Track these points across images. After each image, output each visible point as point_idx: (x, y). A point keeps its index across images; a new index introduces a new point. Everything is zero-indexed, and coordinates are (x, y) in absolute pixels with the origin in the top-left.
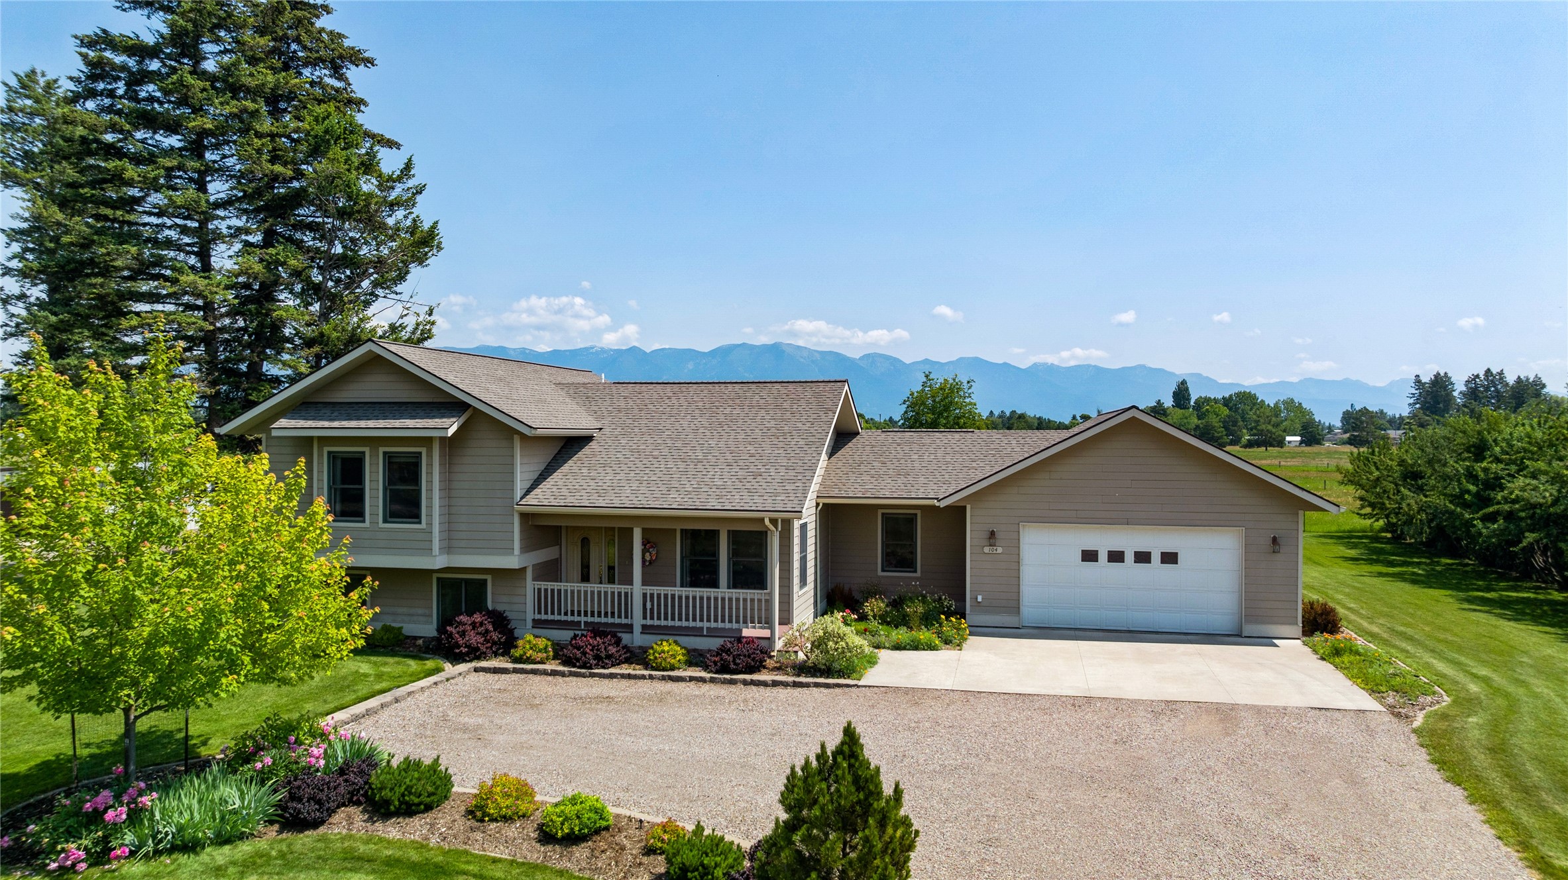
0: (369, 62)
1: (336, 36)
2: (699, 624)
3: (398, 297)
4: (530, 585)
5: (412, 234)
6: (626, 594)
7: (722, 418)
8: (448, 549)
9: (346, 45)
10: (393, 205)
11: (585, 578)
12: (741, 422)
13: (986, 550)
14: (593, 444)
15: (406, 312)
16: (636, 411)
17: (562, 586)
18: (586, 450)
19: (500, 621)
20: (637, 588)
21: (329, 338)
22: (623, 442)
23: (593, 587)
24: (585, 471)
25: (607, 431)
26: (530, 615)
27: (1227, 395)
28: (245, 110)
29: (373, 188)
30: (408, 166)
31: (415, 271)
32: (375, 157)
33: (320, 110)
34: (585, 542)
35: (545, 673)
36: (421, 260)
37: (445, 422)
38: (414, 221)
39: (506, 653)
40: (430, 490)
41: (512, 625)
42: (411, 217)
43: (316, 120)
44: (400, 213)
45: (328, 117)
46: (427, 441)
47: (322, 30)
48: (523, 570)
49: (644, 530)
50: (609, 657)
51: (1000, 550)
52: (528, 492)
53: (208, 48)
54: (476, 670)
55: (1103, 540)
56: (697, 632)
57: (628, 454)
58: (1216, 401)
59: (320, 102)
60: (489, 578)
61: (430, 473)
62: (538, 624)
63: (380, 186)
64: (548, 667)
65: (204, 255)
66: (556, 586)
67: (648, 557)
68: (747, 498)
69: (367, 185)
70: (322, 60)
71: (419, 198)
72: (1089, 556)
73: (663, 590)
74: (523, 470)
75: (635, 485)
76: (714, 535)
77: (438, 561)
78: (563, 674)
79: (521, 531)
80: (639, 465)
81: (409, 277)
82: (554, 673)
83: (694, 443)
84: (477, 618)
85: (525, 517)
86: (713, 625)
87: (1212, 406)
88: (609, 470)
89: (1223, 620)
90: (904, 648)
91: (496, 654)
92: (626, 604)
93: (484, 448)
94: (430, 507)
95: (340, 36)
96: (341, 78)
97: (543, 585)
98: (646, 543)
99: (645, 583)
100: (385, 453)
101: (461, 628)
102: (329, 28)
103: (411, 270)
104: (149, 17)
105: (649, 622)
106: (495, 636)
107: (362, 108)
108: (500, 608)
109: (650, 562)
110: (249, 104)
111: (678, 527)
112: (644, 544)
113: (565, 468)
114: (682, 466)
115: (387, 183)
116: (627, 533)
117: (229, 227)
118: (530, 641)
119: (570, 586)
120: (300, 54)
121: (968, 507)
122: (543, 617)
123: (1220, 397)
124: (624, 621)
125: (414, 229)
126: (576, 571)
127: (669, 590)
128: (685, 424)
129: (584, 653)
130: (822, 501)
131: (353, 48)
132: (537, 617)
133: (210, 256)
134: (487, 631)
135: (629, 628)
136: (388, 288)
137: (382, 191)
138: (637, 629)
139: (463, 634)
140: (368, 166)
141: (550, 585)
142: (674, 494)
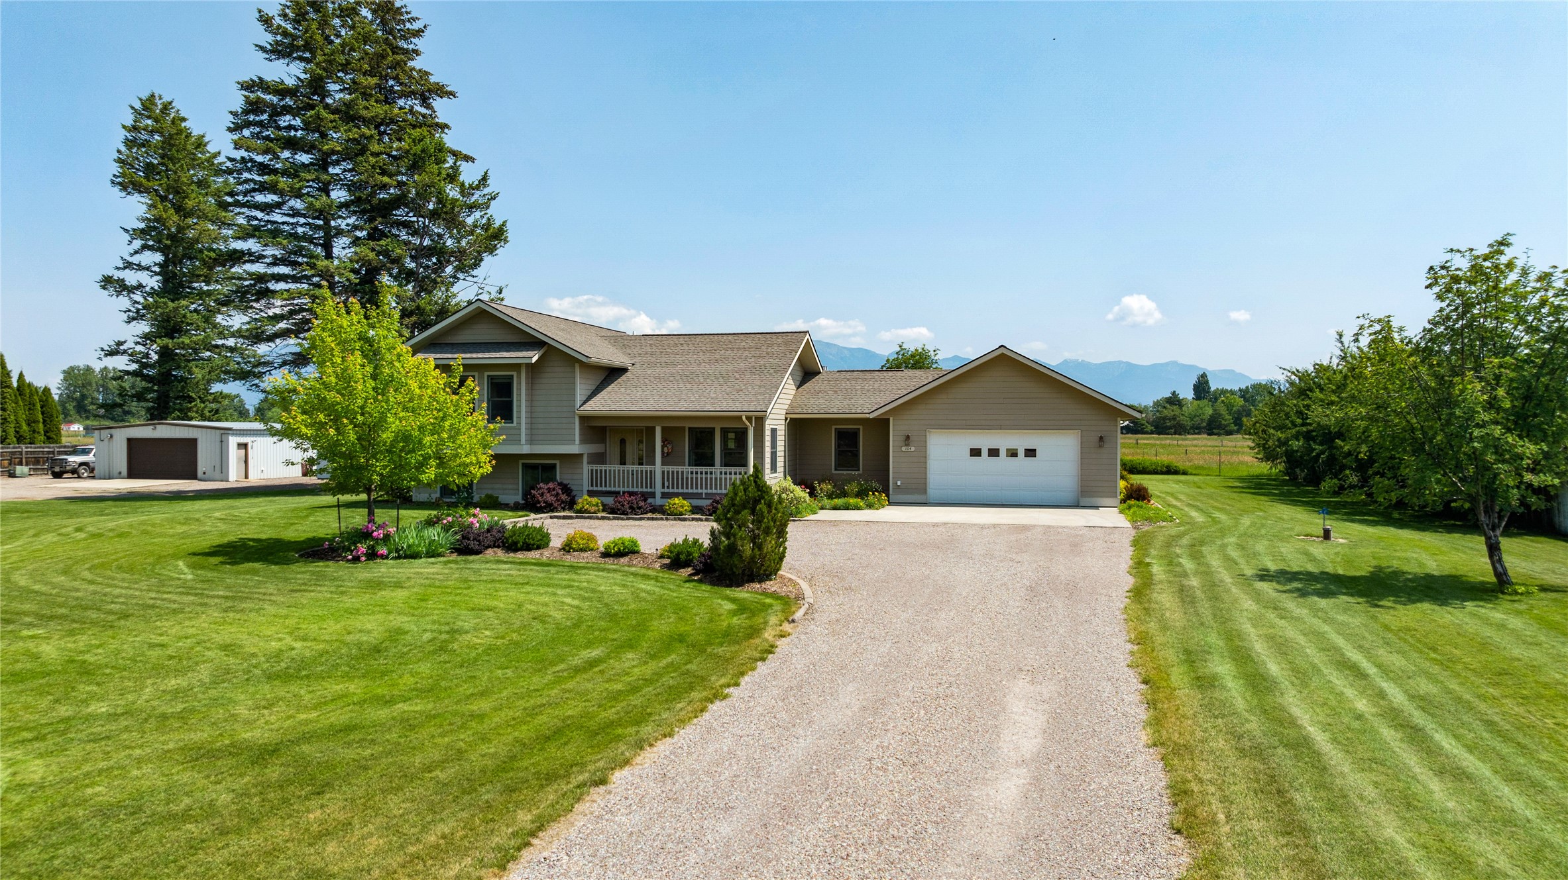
0: (452, 94)
1: (424, 74)
2: (699, 491)
3: (475, 280)
4: (586, 467)
5: (487, 230)
6: (651, 472)
7: (718, 357)
8: (531, 441)
9: (432, 81)
10: (472, 207)
11: (623, 462)
12: (731, 359)
13: (904, 449)
14: (628, 374)
15: (481, 291)
16: (658, 353)
17: (607, 467)
18: (623, 378)
19: (566, 489)
20: (658, 467)
21: (424, 310)
22: (649, 372)
23: (629, 467)
24: (623, 390)
25: (638, 366)
26: (586, 488)
27: (1243, 387)
28: (363, 135)
29: (456, 194)
30: (485, 178)
31: (487, 259)
32: (458, 169)
33: (416, 133)
34: (623, 442)
35: (597, 518)
36: (491, 250)
37: (530, 354)
38: (489, 219)
39: (571, 508)
40: (519, 401)
41: (574, 493)
42: (486, 217)
43: (414, 141)
44: (478, 214)
45: (422, 140)
46: (516, 367)
47: (413, 69)
48: (581, 455)
49: (664, 429)
50: (639, 508)
51: (913, 449)
52: (585, 403)
53: (333, 87)
54: (551, 518)
55: (986, 441)
56: (698, 496)
57: (652, 379)
58: (1232, 392)
59: (414, 127)
60: (558, 463)
61: (519, 389)
62: (591, 494)
63: (462, 193)
64: (599, 515)
65: (328, 247)
66: (603, 467)
67: (666, 450)
68: (731, 404)
69: (452, 192)
70: (413, 93)
71: (493, 202)
72: (976, 452)
73: (675, 468)
74: (581, 388)
75: (657, 398)
76: (712, 431)
77: (525, 449)
78: (609, 519)
79: (581, 429)
80: (660, 386)
81: (482, 263)
82: (603, 518)
83: (698, 372)
84: (551, 485)
85: (584, 419)
86: (709, 491)
87: (1227, 398)
88: (639, 389)
89: (1069, 496)
90: (839, 509)
91: (564, 509)
92: (651, 478)
93: (555, 374)
94: (519, 412)
95: (427, 73)
96: (429, 107)
97: (595, 467)
98: (665, 441)
99: (663, 464)
100: (488, 376)
101: (541, 491)
102: (417, 68)
103: (485, 258)
104: (288, 65)
105: (666, 490)
106: (564, 497)
107: (446, 131)
108: (565, 482)
109: (668, 454)
110: (364, 130)
111: (688, 425)
112: (663, 441)
113: (609, 388)
114: (689, 386)
115: (465, 190)
116: (651, 431)
117: (348, 225)
118: (584, 501)
119: (613, 467)
120: (396, 88)
121: (891, 419)
122: (595, 488)
123: (1237, 388)
124: (649, 490)
125: (488, 226)
126: (617, 457)
127: (680, 468)
128: (692, 360)
129: (623, 505)
130: (789, 416)
131: (438, 83)
132: (591, 488)
133: (332, 247)
134: (558, 494)
135: (653, 495)
136: (467, 272)
137: (464, 197)
138: (658, 495)
139: (542, 495)
140: (452, 177)
141: (599, 467)
142: (682, 402)
